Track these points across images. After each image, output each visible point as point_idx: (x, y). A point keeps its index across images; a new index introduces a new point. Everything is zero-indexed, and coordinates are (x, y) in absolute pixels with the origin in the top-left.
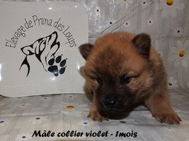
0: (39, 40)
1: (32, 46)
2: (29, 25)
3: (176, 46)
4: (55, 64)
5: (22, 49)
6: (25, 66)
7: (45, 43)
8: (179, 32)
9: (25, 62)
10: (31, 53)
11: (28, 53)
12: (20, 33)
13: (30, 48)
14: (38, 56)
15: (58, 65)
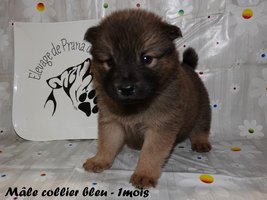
0: (68, 70)
1: (59, 77)
2: (57, 51)
3: (260, 76)
4: (87, 100)
5: (48, 81)
6: (51, 102)
7: (75, 73)
8: (263, 56)
9: (51, 97)
11: (55, 86)
12: (46, 61)
14: (67, 90)
15: (91, 101)
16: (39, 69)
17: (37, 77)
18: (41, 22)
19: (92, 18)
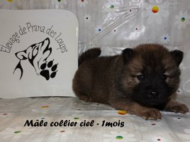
0: (32, 46)
1: (25, 51)
2: (23, 32)
4: (47, 68)
5: (16, 54)
7: (38, 49)
8: (165, 38)
9: (19, 66)
10: (24, 58)
11: (22, 58)
12: (15, 39)
13: (24, 54)
14: (31, 61)
15: (50, 69)
16: (9, 45)
17: (8, 50)
18: (10, 9)
19: (49, 8)
